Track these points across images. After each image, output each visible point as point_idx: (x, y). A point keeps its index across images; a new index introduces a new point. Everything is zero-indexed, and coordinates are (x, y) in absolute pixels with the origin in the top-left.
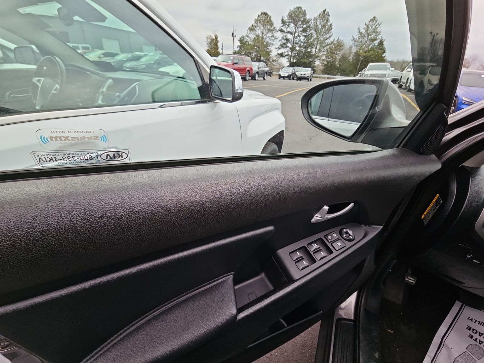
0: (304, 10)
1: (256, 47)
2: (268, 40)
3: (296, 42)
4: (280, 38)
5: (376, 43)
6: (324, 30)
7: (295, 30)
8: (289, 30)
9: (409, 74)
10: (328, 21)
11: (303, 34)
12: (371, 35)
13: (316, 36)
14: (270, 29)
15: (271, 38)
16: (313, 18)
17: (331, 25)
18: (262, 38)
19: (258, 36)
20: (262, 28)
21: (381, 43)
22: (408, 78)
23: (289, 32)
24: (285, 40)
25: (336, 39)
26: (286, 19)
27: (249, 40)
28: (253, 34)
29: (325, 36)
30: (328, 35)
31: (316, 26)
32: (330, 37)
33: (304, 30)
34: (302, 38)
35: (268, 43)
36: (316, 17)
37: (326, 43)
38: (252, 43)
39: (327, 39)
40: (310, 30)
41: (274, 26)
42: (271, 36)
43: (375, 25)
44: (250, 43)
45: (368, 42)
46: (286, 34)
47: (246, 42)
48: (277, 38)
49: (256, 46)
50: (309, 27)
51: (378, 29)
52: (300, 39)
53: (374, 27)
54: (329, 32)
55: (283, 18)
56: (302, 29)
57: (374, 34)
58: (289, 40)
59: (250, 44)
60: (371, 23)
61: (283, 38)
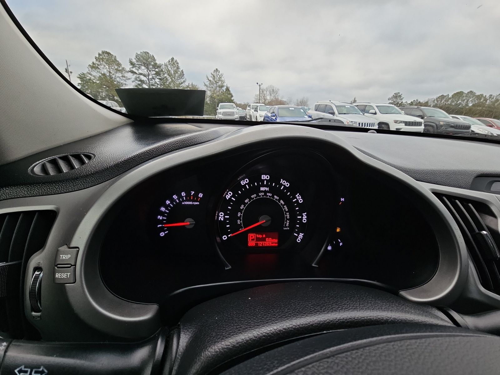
0: (152, 55)
1: (104, 87)
2: (118, 79)
3: (152, 84)
4: (133, 79)
5: (224, 89)
6: (177, 75)
7: (147, 72)
8: (140, 71)
9: (250, 112)
10: (178, 68)
11: (158, 77)
12: (218, 83)
13: (170, 80)
14: (118, 69)
15: (121, 78)
16: (164, 64)
17: (182, 71)
18: (111, 78)
19: (104, 75)
20: (107, 67)
21: (228, 89)
22: (250, 115)
23: (141, 74)
24: (139, 81)
25: (191, 84)
26: (134, 61)
27: (93, 78)
28: (96, 72)
29: (179, 81)
30: (182, 80)
31: (169, 71)
32: (184, 82)
33: (158, 74)
34: (157, 80)
35: (118, 82)
36: (165, 63)
37: (182, 86)
38: (98, 82)
39: (182, 83)
40: (164, 74)
41: (123, 66)
42: (121, 76)
43: (219, 75)
44: (94, 81)
45: (218, 89)
46: (139, 76)
47: (90, 79)
48: (129, 79)
49: (105, 85)
50: (162, 71)
51: (222, 78)
52: (156, 82)
53: (219, 76)
54: (183, 77)
55: (131, 60)
56: (154, 72)
57: (221, 82)
58: (144, 82)
59: (96, 83)
60: (215, 73)
61: (136, 79)
